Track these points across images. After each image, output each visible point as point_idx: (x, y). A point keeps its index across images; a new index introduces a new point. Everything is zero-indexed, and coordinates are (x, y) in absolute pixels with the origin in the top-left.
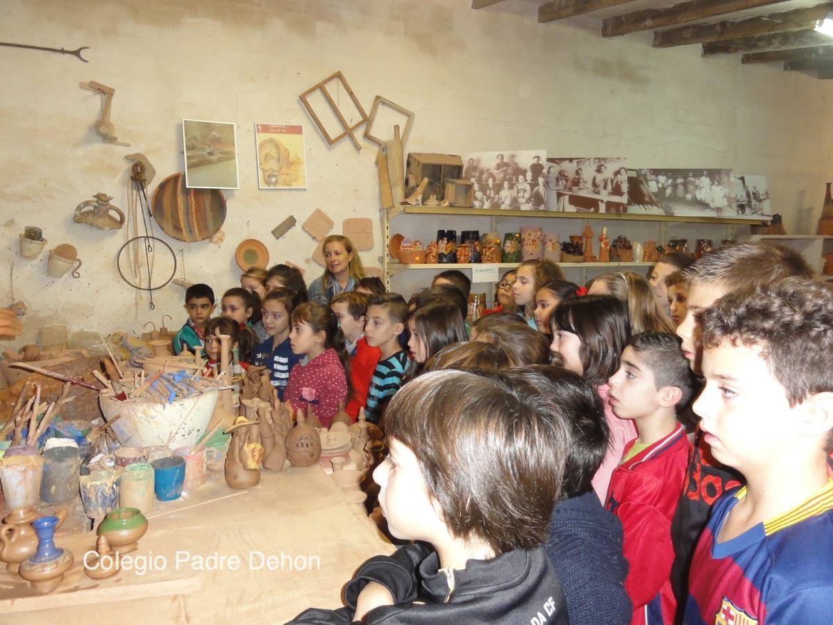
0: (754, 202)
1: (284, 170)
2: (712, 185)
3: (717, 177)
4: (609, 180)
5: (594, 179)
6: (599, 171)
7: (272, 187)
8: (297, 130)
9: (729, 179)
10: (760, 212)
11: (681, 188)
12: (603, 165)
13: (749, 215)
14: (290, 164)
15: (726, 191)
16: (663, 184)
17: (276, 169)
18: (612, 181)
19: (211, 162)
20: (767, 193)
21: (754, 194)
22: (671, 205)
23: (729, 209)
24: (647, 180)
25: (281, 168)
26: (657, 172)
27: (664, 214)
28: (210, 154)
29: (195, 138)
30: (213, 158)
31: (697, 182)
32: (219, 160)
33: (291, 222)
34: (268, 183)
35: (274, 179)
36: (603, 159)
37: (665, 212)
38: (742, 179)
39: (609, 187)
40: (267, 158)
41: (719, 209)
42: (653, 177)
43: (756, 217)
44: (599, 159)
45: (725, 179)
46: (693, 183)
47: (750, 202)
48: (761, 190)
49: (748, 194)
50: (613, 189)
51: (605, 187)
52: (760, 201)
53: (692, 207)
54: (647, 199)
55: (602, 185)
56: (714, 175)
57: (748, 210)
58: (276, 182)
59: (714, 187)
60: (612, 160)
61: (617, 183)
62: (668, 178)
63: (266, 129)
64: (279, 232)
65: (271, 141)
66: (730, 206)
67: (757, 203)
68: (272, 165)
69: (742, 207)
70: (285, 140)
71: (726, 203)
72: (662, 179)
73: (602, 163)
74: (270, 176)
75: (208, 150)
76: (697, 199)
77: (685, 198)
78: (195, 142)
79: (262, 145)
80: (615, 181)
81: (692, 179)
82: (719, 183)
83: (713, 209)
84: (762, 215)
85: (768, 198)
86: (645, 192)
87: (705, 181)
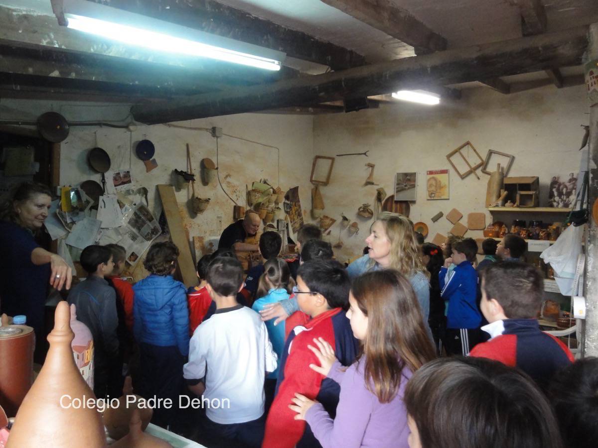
1: (438, 191)
7: (432, 199)
8: (444, 172)
14: (441, 188)
17: (435, 190)
19: (405, 189)
25: (437, 190)
28: (405, 186)
29: (400, 180)
30: (406, 187)
32: (409, 188)
33: (440, 215)
34: (430, 197)
35: (433, 195)
40: (431, 186)
58: (434, 196)
63: (431, 173)
64: (435, 219)
65: (433, 178)
68: (433, 188)
70: (438, 176)
74: (432, 194)
75: (405, 184)
78: (400, 182)
79: (429, 180)
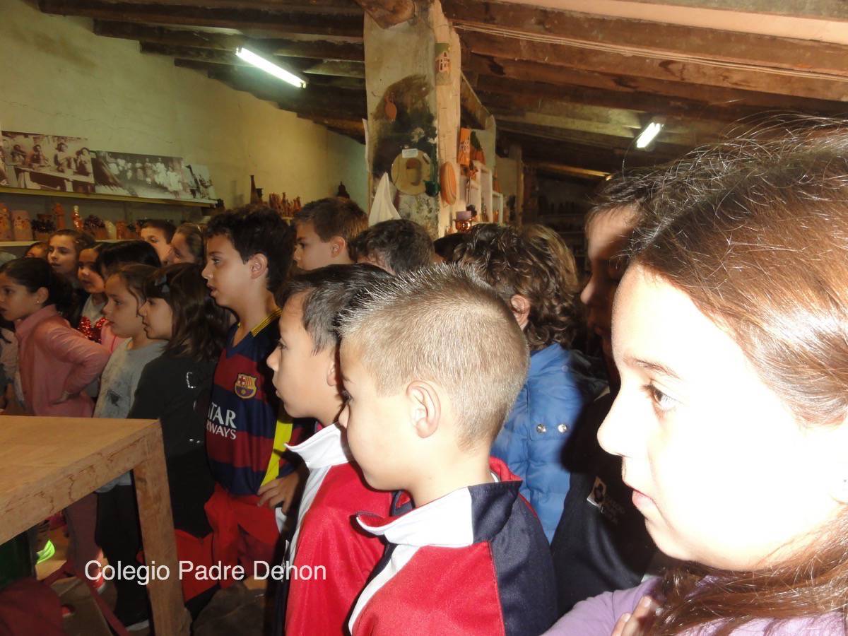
0: (202, 188)
2: (167, 171)
3: (170, 165)
4: (72, 160)
5: (56, 157)
6: (60, 149)
9: (181, 167)
10: (207, 197)
11: (140, 172)
12: (62, 144)
13: (199, 199)
15: (179, 177)
16: (123, 167)
18: (75, 161)
20: (210, 181)
21: (201, 181)
22: (134, 187)
23: (184, 193)
24: (107, 163)
26: (115, 155)
27: (130, 195)
31: (154, 168)
36: (63, 138)
37: (130, 193)
38: (189, 167)
39: (73, 166)
41: (176, 193)
42: (113, 160)
43: (205, 201)
44: (59, 137)
45: (177, 166)
46: (151, 168)
47: (198, 187)
48: (206, 178)
49: (196, 180)
50: (77, 168)
51: (69, 166)
52: (206, 187)
53: (152, 190)
54: (111, 181)
55: (66, 163)
56: (168, 161)
57: (198, 195)
59: (169, 173)
60: (71, 139)
61: (81, 163)
62: (128, 162)
66: (185, 189)
67: (204, 189)
69: (193, 192)
71: (181, 188)
72: (122, 162)
73: (63, 141)
76: (156, 183)
77: (145, 181)
80: (79, 160)
81: (150, 164)
82: (173, 170)
83: (171, 193)
84: (209, 199)
85: (211, 185)
86: (108, 174)
87: (160, 167)
